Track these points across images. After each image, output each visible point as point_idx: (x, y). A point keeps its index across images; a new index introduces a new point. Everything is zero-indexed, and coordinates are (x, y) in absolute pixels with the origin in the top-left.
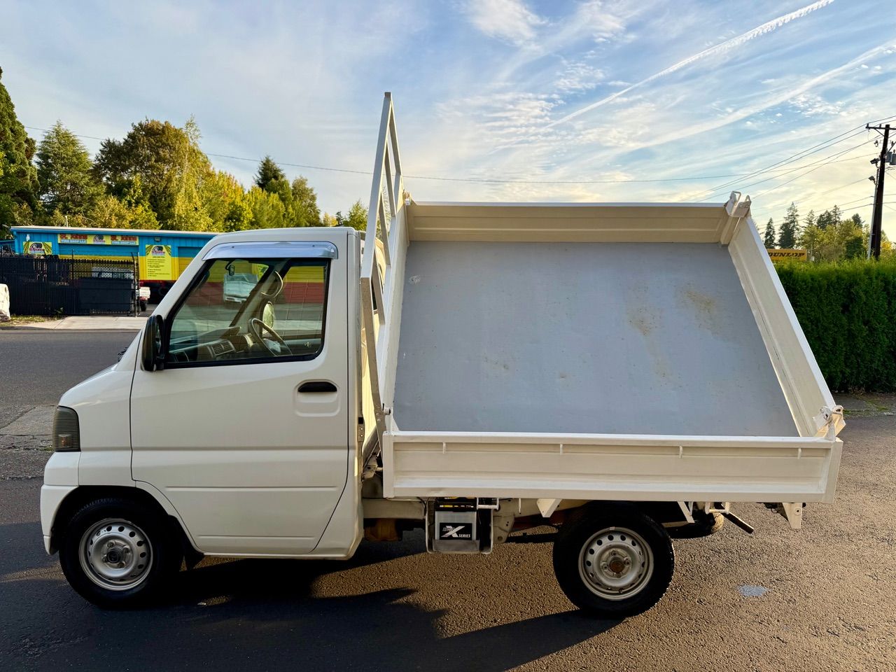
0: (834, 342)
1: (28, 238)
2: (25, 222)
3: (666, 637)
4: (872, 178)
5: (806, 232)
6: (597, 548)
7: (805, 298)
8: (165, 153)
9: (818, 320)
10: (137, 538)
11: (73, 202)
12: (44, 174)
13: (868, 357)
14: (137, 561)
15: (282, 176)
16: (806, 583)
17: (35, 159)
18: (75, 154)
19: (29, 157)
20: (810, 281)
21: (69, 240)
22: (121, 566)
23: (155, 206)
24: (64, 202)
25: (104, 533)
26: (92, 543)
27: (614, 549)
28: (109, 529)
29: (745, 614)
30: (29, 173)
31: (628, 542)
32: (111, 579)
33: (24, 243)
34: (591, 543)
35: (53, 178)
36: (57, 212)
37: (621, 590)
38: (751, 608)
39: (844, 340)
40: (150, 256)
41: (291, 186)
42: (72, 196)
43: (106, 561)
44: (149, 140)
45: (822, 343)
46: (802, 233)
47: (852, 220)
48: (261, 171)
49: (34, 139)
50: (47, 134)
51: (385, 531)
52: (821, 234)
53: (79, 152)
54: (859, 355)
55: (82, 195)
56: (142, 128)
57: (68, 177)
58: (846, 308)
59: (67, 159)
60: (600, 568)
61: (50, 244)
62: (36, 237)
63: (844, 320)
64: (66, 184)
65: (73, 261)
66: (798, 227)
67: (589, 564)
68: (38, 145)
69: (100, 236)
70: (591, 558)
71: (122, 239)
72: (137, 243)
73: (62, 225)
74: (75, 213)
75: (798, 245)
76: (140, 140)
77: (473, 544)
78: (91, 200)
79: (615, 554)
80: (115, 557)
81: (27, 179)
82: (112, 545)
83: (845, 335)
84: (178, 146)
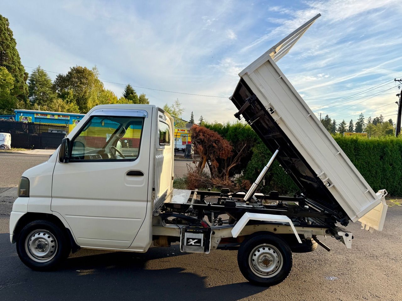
0: (376, 173)
1: (22, 114)
2: (21, 108)
3: (287, 296)
4: (397, 102)
5: (367, 126)
6: (257, 253)
7: (363, 152)
8: (84, 81)
9: (369, 163)
10: (51, 239)
11: (43, 101)
12: (32, 88)
13: (392, 180)
14: (50, 249)
15: (135, 93)
16: (355, 276)
17: (28, 81)
18: (45, 80)
19: (25, 80)
20: (365, 144)
21: (39, 116)
22: (43, 251)
23: (78, 103)
24: (39, 100)
25: (37, 236)
26: (31, 240)
27: (265, 254)
28: (39, 234)
29: (325, 288)
30: (24, 87)
31: (271, 251)
32: (38, 257)
33: (20, 117)
34: (255, 251)
35: (35, 90)
36: (36, 104)
37: (268, 273)
38: (328, 285)
39: (381, 172)
40: (74, 124)
41: (138, 97)
42: (43, 98)
43: (37, 248)
44: (77, 75)
45: (371, 173)
46: (366, 127)
47: (389, 122)
48: (126, 90)
49: (28, 73)
50: (34, 71)
51: (163, 242)
52: (374, 127)
53: (47, 79)
54: (387, 179)
55: (47, 98)
56: (74, 70)
57: (42, 90)
58: (382, 157)
59: (42, 82)
60: (258, 263)
61: (31, 117)
62: (25, 114)
63: (381, 163)
64: (41, 93)
65: (40, 125)
66: (364, 124)
67: (254, 260)
68: (29, 75)
69: (53, 115)
70: (254, 258)
71: (63, 117)
72: (69, 118)
73: (37, 110)
74: (43, 105)
75: (364, 131)
76: (73, 75)
77: (201, 248)
78: (51, 100)
79: (265, 257)
80: (41, 247)
81: (24, 90)
82: (40, 241)
83: (381, 170)
84: (90, 78)
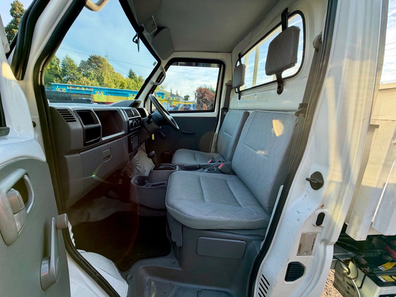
1: (58, 87)
2: (57, 82)
8: (100, 65)
12: (64, 71)
15: (135, 75)
17: (60, 65)
18: (73, 65)
19: (58, 64)
21: (71, 88)
23: (98, 81)
30: (58, 69)
33: (56, 88)
35: (67, 72)
40: (97, 94)
41: (138, 78)
42: (73, 77)
44: (95, 61)
48: (129, 73)
56: (92, 57)
57: (72, 71)
59: (71, 66)
61: (65, 89)
62: (60, 87)
64: (71, 74)
68: (61, 61)
69: (81, 87)
71: (88, 89)
72: (93, 90)
73: (69, 84)
76: (92, 60)
78: (79, 79)
81: (58, 71)
84: (104, 63)
